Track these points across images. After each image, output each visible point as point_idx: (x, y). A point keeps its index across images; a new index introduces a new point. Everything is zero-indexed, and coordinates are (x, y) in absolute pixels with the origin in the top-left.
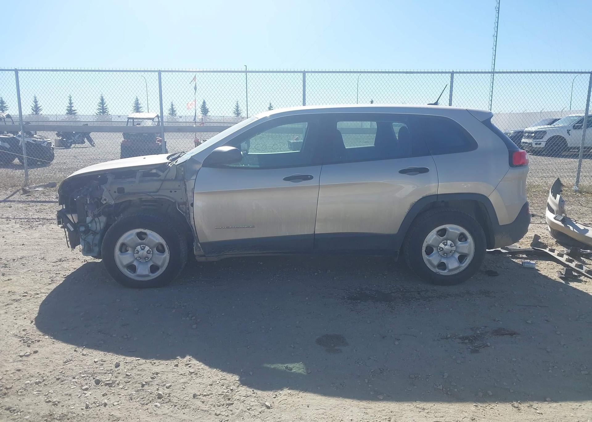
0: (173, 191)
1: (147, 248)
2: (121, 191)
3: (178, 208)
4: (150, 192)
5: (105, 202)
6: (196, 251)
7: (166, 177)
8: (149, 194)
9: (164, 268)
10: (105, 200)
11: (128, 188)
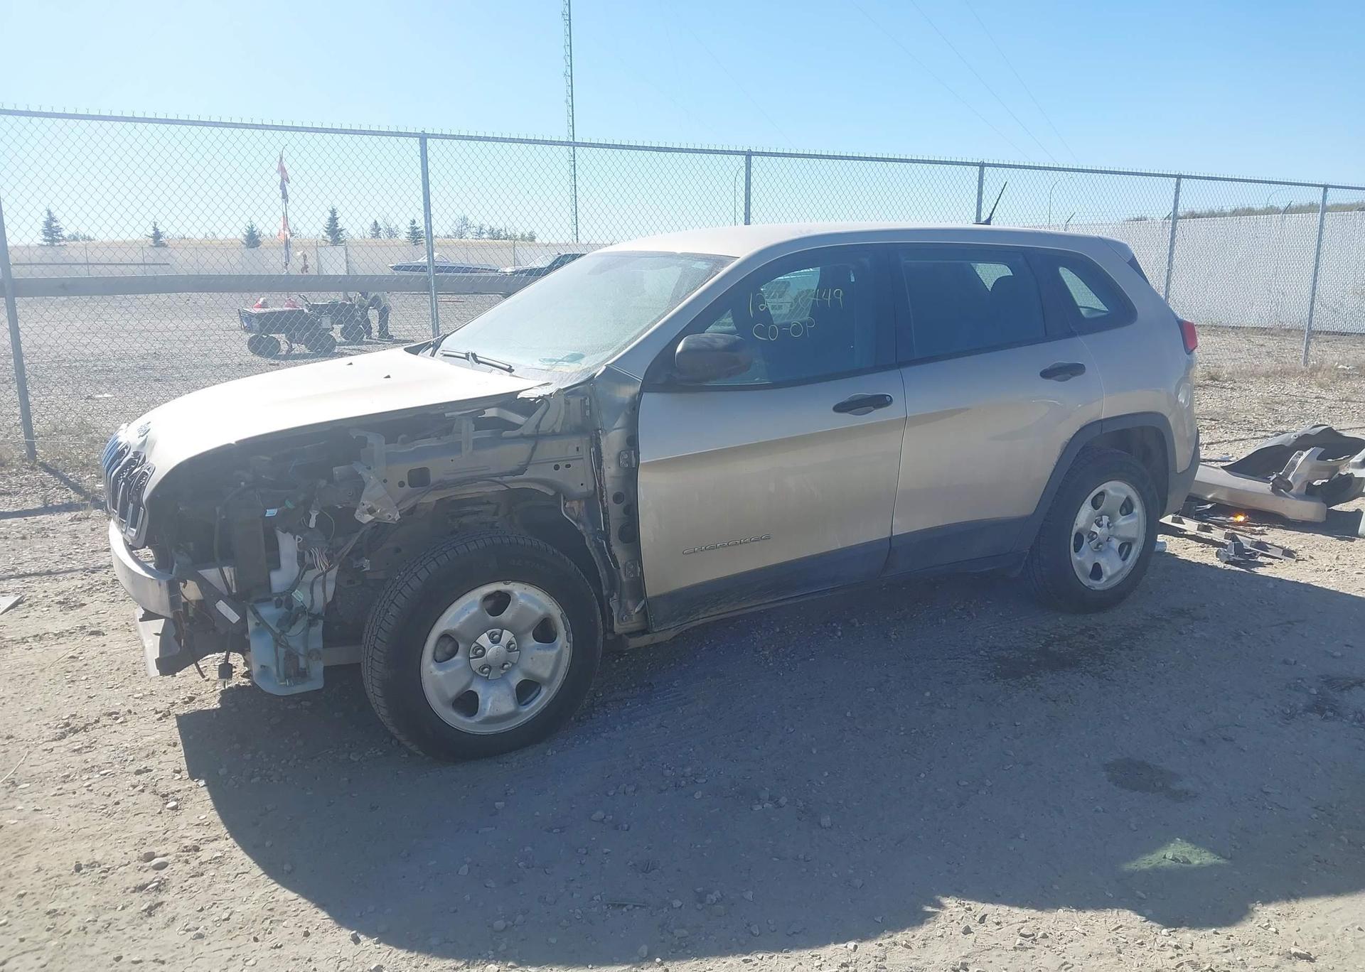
0: (562, 465)
1: (507, 636)
2: (419, 479)
3: (564, 511)
4: (502, 475)
5: (368, 518)
6: (618, 622)
7: (538, 426)
8: (497, 479)
9: (557, 683)
10: (371, 511)
11: (439, 468)
